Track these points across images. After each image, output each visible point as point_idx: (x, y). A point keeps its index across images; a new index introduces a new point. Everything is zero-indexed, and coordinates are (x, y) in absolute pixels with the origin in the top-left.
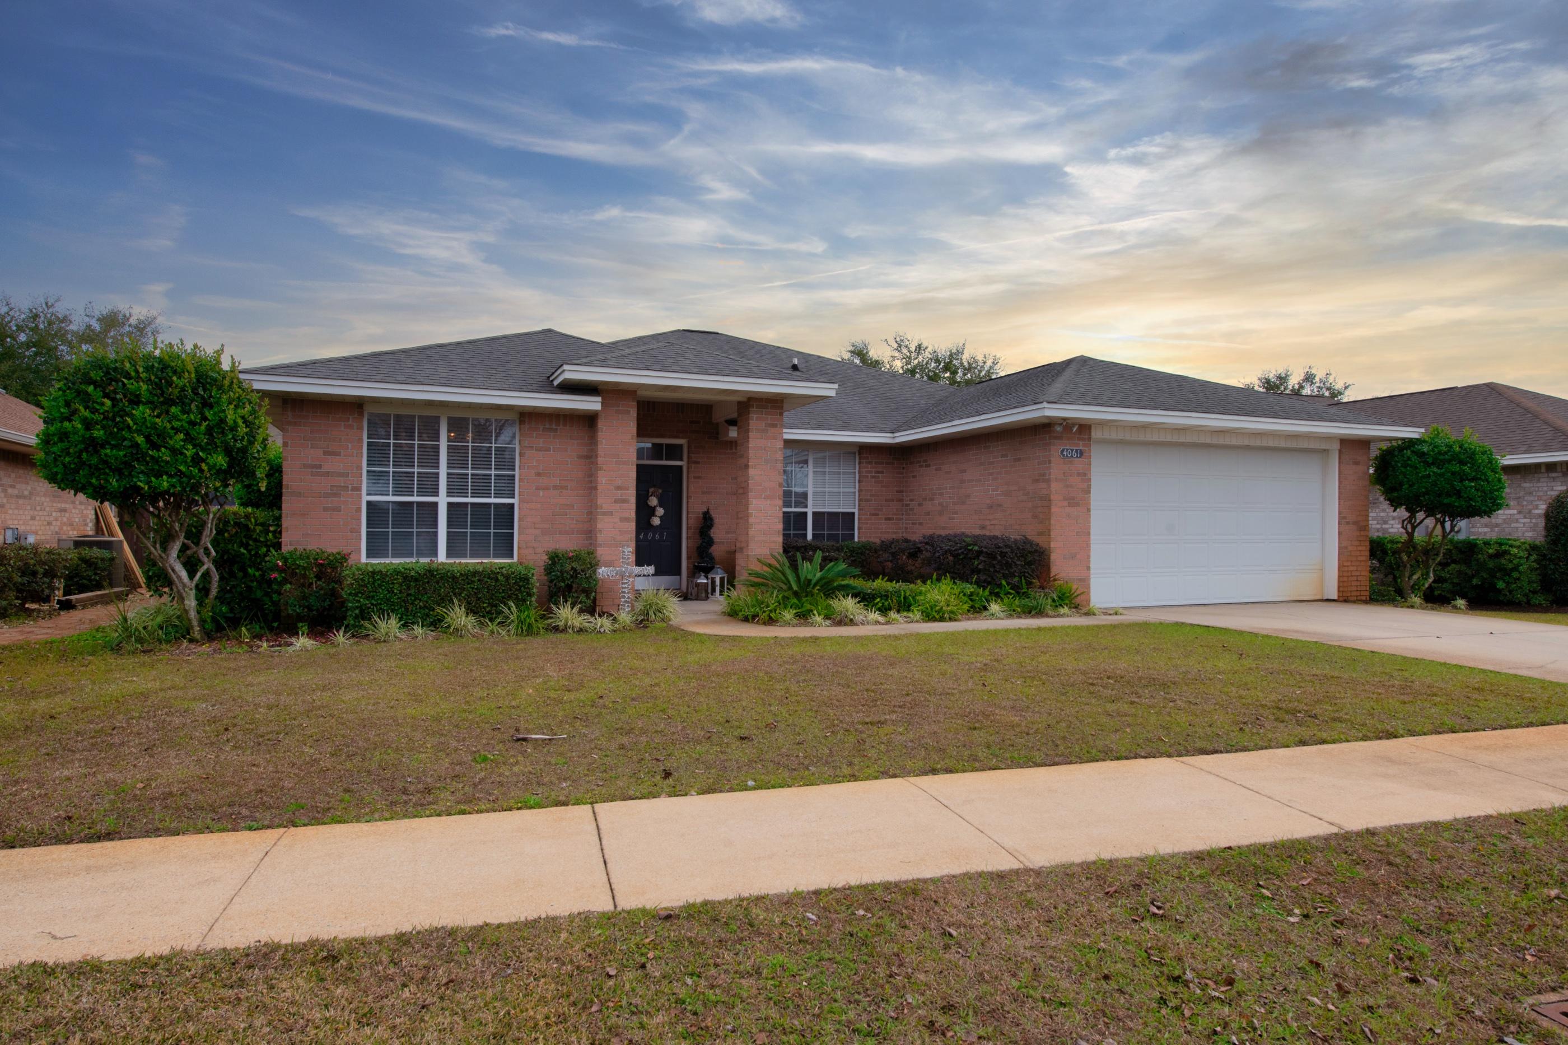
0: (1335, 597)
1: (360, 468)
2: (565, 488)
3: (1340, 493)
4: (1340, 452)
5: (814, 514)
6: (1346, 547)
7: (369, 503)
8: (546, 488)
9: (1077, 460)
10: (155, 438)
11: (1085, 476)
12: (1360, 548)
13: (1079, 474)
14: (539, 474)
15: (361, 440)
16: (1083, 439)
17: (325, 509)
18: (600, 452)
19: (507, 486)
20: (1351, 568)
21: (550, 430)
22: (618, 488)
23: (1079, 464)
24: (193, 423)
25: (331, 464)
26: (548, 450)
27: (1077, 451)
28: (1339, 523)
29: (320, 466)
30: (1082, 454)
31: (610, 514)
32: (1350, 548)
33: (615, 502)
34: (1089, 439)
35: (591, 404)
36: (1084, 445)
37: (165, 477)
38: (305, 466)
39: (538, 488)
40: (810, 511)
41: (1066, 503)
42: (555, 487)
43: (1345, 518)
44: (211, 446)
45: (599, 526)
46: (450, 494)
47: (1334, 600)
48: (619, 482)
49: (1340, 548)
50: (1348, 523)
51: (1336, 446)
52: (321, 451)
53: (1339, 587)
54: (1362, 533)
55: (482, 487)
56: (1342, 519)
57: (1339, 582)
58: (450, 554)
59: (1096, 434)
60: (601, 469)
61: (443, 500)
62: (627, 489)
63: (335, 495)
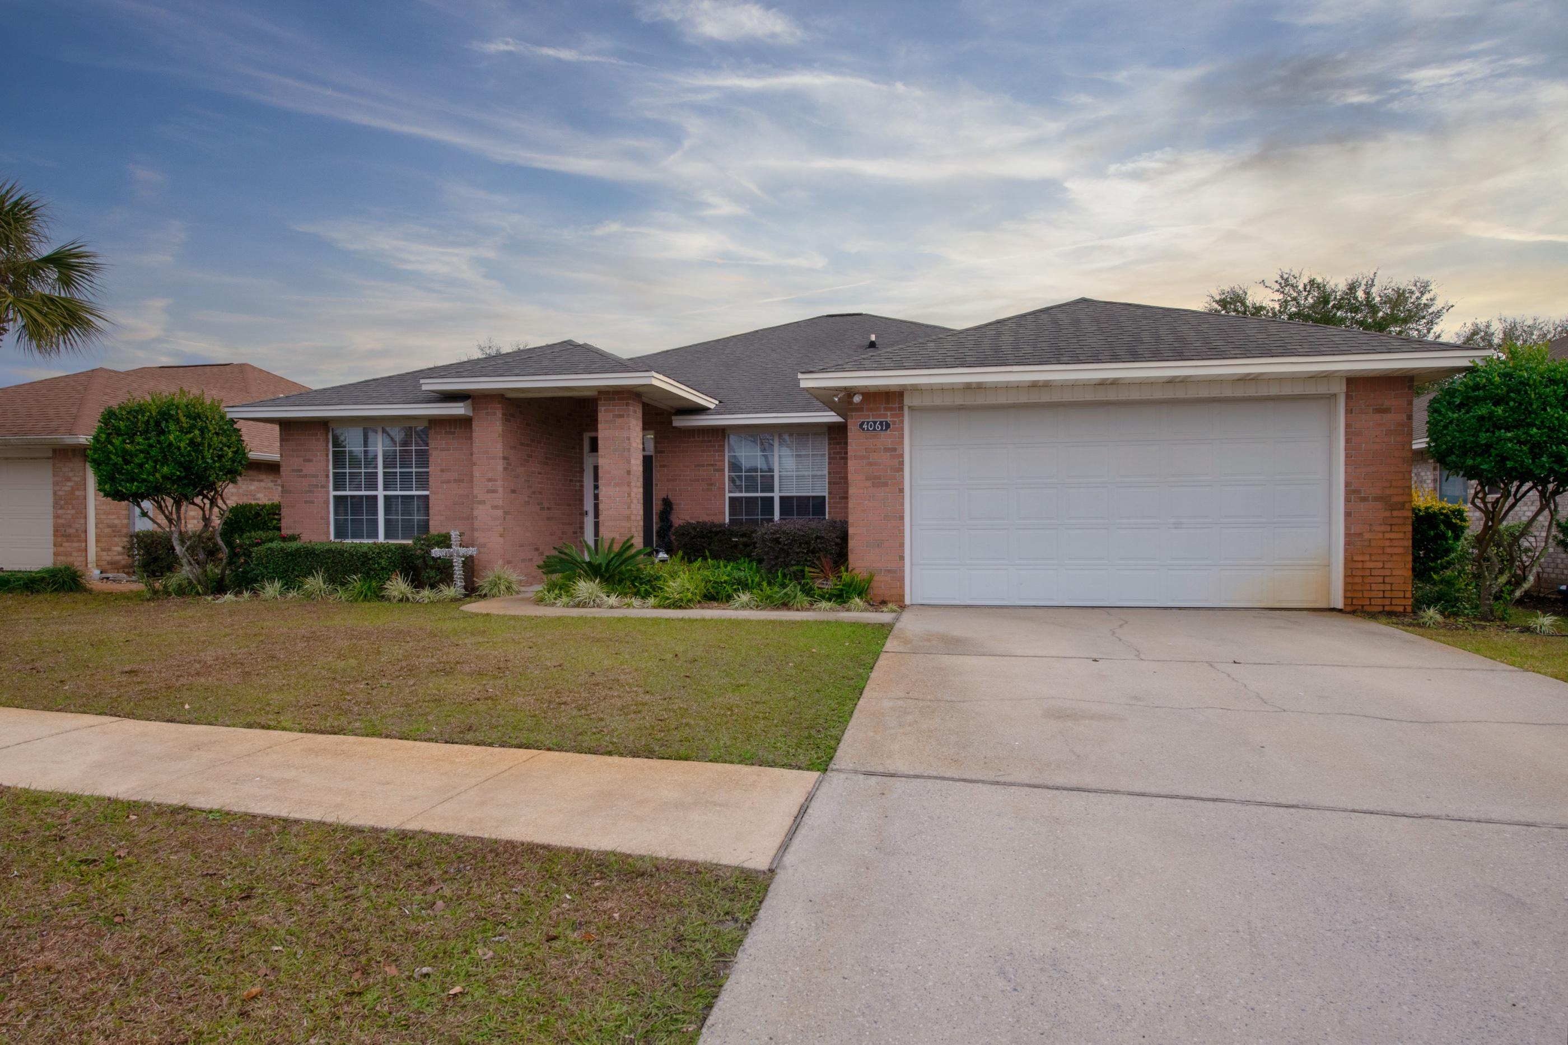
0: (1340, 605)
1: (328, 471)
2: (462, 481)
3: (1348, 456)
4: (1348, 397)
5: (782, 498)
6: (1360, 534)
7: (335, 497)
8: (448, 482)
9: (883, 433)
10: (128, 457)
11: (896, 453)
12: (1393, 536)
13: (886, 450)
14: (442, 471)
15: (328, 450)
16: (892, 409)
17: (306, 502)
18: (475, 450)
19: (423, 481)
20: (1371, 565)
21: (450, 433)
22: (490, 480)
23: (886, 438)
24: (151, 446)
25: (309, 469)
26: (449, 450)
27: (881, 423)
28: (1347, 500)
29: (301, 471)
30: (888, 426)
31: (483, 502)
32: (1367, 536)
33: (488, 492)
34: (901, 408)
35: (458, 409)
36: (892, 416)
37: (135, 483)
38: (294, 471)
39: (443, 482)
40: (776, 495)
41: (869, 483)
42: (455, 481)
43: (1356, 491)
44: (165, 462)
45: (476, 513)
46: (385, 489)
47: (1340, 611)
48: (490, 475)
49: (1347, 535)
50: (1364, 499)
51: (1340, 388)
52: (301, 459)
53: (1346, 591)
54: (1395, 513)
55: (406, 481)
56: (1351, 493)
57: (1346, 584)
58: (387, 537)
59: (907, 401)
60: (475, 464)
61: (381, 493)
62: (496, 481)
63: (311, 491)
